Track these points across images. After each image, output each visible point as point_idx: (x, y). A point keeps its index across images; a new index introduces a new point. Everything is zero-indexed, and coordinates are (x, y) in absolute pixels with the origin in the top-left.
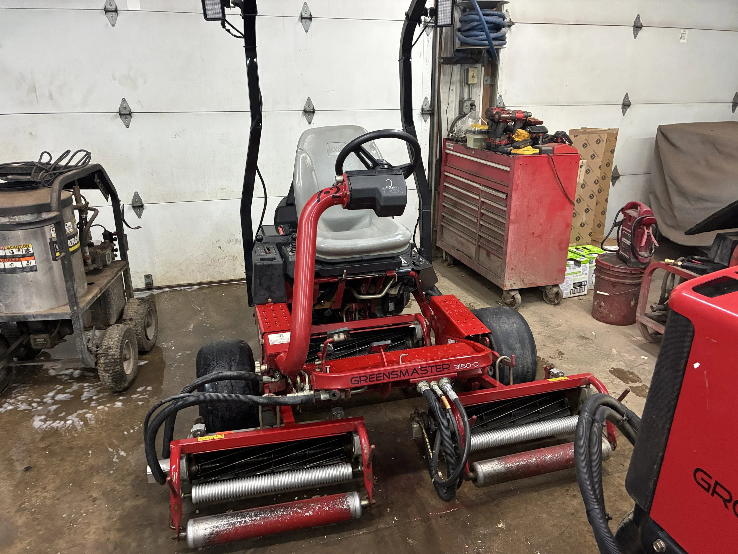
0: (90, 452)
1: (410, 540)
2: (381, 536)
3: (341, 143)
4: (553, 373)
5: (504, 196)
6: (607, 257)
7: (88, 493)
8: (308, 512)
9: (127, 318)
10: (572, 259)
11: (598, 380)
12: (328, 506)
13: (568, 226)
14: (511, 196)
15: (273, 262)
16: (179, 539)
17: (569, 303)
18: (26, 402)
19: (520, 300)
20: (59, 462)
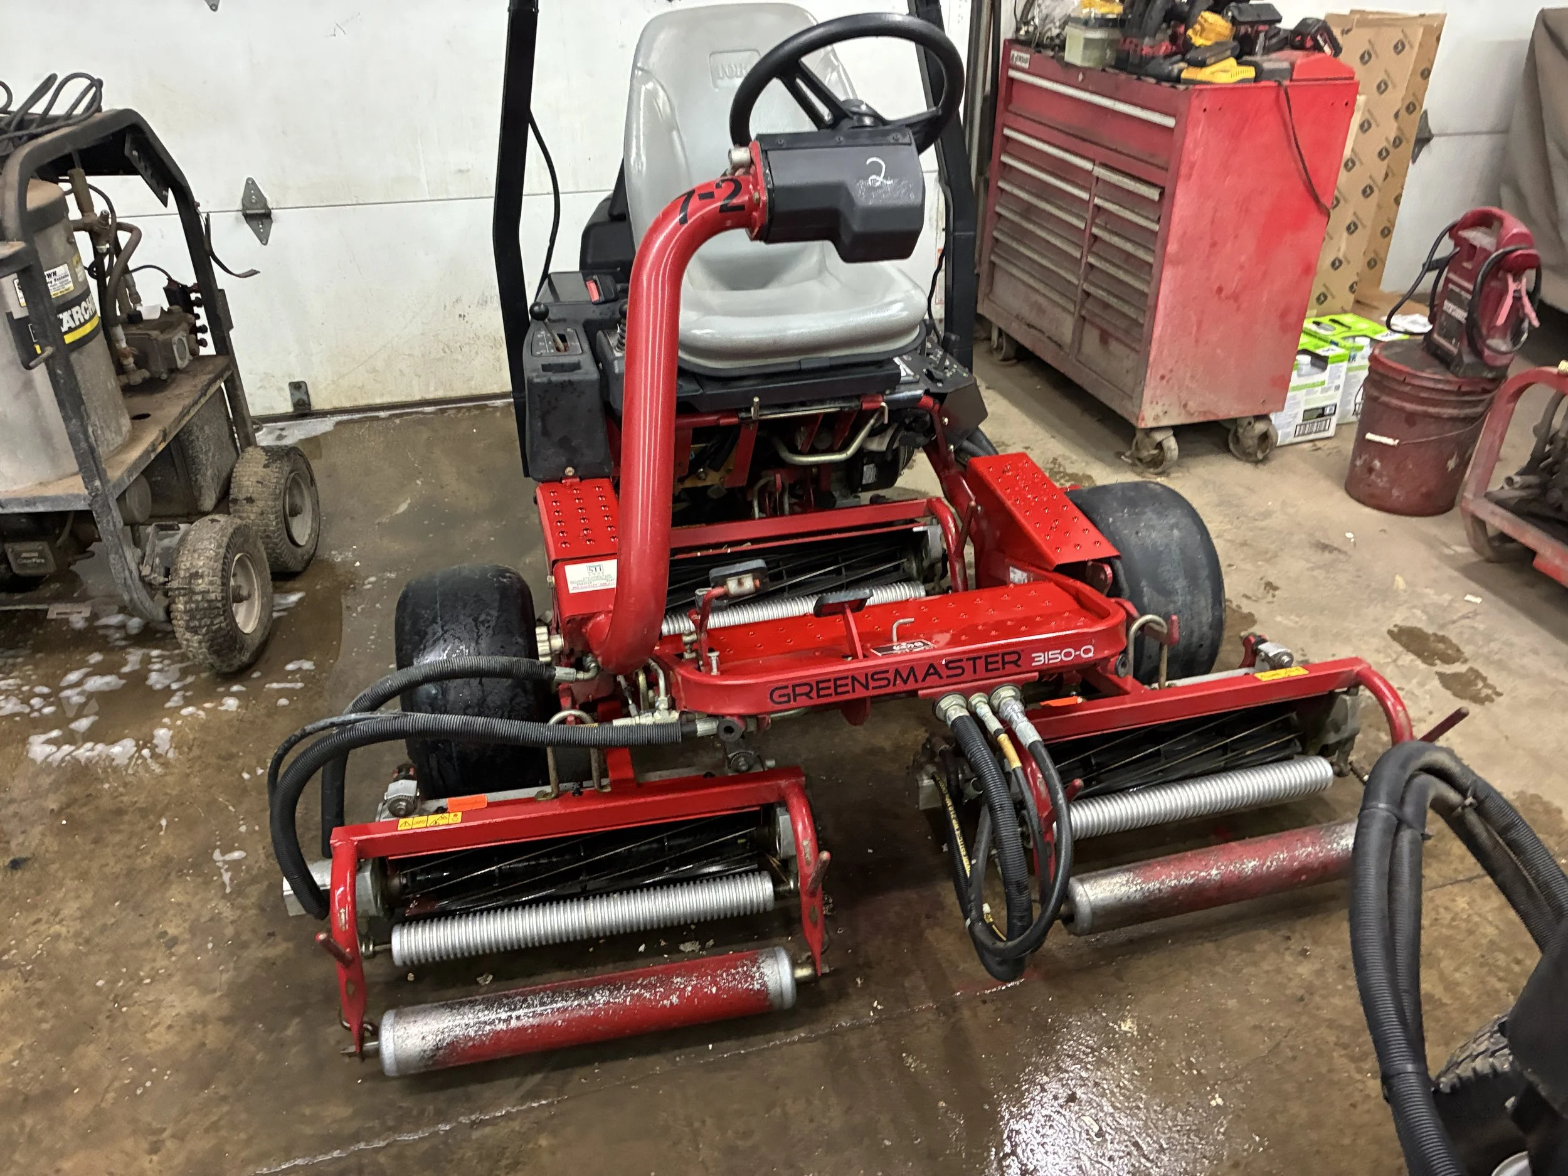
0: (164, 822)
1: (910, 1060)
2: (841, 1047)
3: (748, 53)
4: (1266, 655)
5: (1154, 194)
6: (1398, 350)
7: (156, 924)
8: (668, 998)
9: (241, 496)
10: (1305, 352)
11: (1382, 679)
12: (716, 984)
13: (1309, 270)
14: (1173, 195)
15: (575, 376)
16: (363, 1055)
17: (1289, 457)
18: (16, 696)
19: (1176, 453)
20: (92, 846)
